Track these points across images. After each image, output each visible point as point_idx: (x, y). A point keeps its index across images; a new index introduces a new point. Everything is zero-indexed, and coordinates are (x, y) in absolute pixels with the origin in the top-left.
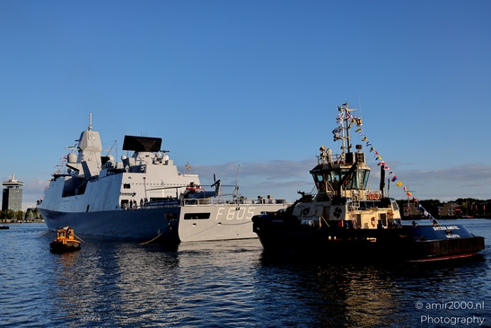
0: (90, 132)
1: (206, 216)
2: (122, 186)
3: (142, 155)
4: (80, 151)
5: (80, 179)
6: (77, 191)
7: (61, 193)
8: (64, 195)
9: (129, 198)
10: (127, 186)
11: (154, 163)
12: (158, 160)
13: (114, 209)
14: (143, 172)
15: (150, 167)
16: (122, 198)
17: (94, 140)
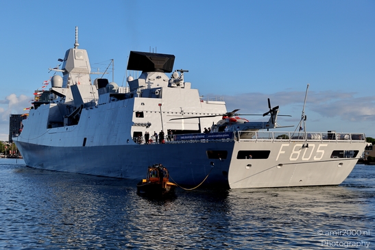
0: (77, 50)
1: (264, 155)
2: (134, 114)
3: (152, 76)
4: (66, 73)
5: (68, 107)
6: (66, 120)
7: (45, 123)
8: (49, 126)
9: (144, 130)
10: (140, 115)
11: (170, 85)
12: (175, 81)
13: (123, 143)
14: (158, 97)
15: (166, 91)
16: (134, 129)
17: (81, 59)
